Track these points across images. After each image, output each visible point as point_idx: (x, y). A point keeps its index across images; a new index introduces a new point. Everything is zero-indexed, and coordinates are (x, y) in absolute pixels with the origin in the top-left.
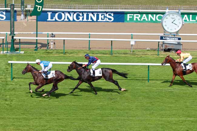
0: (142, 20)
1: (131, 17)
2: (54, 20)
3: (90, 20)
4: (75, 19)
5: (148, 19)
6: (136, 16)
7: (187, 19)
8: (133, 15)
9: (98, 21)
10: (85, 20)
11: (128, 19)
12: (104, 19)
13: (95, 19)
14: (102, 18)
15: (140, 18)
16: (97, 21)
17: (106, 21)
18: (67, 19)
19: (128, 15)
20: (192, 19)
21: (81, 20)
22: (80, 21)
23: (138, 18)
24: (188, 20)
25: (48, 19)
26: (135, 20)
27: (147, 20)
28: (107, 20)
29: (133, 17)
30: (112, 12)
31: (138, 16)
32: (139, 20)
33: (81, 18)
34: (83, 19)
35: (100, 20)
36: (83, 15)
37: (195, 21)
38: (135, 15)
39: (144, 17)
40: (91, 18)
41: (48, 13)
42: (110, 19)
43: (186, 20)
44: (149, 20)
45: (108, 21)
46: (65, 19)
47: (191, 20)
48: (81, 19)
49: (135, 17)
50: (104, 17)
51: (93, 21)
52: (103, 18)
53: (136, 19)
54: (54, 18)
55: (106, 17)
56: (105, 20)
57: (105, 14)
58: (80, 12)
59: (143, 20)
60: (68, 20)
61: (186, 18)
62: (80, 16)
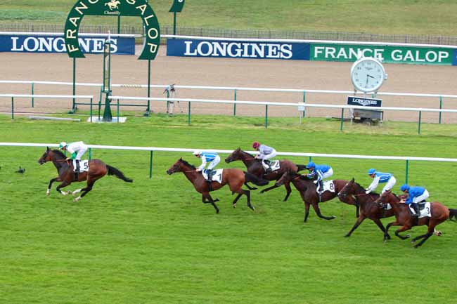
0: (338, 57)
1: (321, 52)
2: (195, 54)
3: (253, 55)
4: (230, 54)
5: (348, 56)
6: (329, 50)
7: (411, 57)
8: (323, 48)
9: (267, 56)
10: (246, 54)
11: (316, 56)
12: (277, 54)
13: (262, 54)
14: (273, 53)
15: (336, 54)
16: (265, 58)
17: (280, 58)
18: (217, 53)
19: (316, 48)
20: (419, 58)
21: (240, 56)
22: (238, 57)
23: (332, 53)
24: (413, 59)
25: (185, 52)
26: (327, 56)
27: (346, 57)
28: (282, 56)
29: (324, 51)
30: (289, 43)
31: (332, 51)
32: (333, 57)
33: (239, 52)
34: (242, 53)
35: (270, 55)
36: (242, 47)
37: (424, 60)
38: (327, 48)
39: (342, 53)
40: (256, 53)
41: (186, 42)
42: (287, 55)
43: (410, 59)
44: (350, 57)
45: (283, 58)
46: (213, 53)
47: (417, 60)
48: (239, 54)
49: (327, 53)
50: (277, 51)
51: (259, 57)
52: (275, 53)
53: (329, 55)
54: (196, 51)
55: (280, 51)
56: (278, 56)
57: (278, 46)
58: (238, 42)
59: (340, 56)
60: (218, 55)
61: (409, 56)
62: (238, 48)
